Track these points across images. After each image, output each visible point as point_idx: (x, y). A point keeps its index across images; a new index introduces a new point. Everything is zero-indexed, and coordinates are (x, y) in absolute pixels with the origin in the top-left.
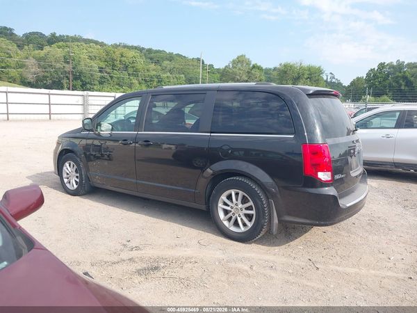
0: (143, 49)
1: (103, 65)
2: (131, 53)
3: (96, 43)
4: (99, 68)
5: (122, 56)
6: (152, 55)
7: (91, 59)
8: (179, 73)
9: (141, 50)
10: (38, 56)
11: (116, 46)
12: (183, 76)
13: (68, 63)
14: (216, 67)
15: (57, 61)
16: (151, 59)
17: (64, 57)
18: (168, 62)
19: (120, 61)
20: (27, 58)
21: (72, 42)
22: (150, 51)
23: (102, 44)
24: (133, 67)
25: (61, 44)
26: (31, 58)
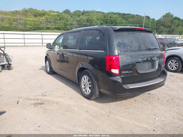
0: (121, 14)
1: (102, 22)
2: (115, 16)
3: (101, 13)
4: (101, 23)
5: (111, 18)
6: (124, 16)
7: (98, 20)
8: (136, 24)
9: (119, 14)
10: (77, 20)
11: (108, 13)
12: (138, 25)
13: (88, 22)
14: (156, 20)
15: (84, 22)
16: (124, 18)
17: (87, 20)
18: (132, 19)
19: (110, 20)
20: (74, 21)
21: (91, 13)
22: (124, 14)
23: (103, 13)
24: (115, 22)
25: (86, 14)
26: (75, 21)
